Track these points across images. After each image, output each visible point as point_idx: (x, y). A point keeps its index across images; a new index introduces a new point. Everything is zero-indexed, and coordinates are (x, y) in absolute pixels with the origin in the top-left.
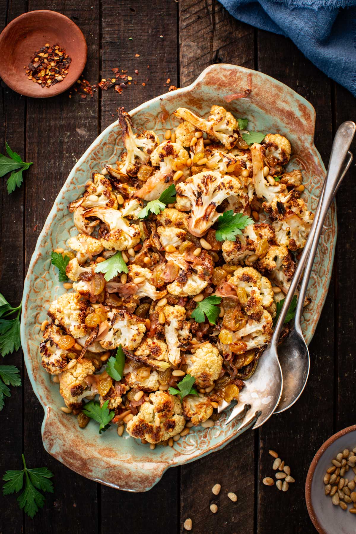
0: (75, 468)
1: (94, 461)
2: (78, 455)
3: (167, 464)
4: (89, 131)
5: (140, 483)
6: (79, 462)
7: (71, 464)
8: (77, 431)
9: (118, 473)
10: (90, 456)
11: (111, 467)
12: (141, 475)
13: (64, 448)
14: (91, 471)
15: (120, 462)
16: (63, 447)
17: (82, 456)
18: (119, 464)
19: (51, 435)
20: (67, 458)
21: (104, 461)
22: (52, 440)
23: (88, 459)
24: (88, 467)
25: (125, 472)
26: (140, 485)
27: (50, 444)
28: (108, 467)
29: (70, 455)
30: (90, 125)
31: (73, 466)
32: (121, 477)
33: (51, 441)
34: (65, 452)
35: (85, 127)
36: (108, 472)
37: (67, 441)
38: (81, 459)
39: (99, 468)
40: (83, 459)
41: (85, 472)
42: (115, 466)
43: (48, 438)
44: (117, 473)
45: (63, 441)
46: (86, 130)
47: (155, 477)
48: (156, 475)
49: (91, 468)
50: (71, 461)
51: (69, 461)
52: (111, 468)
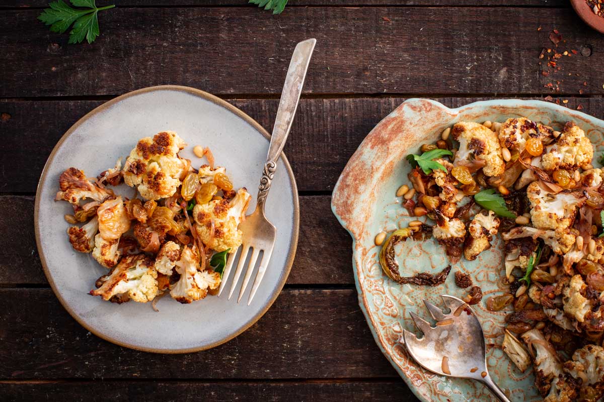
0: (380, 129)
1: (384, 154)
2: (396, 137)
3: (359, 238)
4: (504, 83)
5: (344, 202)
6: (387, 136)
7: (386, 125)
8: (421, 141)
9: (363, 179)
10: (390, 151)
11: (372, 173)
12: (355, 205)
13: (407, 123)
14: (372, 148)
15: (375, 184)
16: (409, 122)
17: (393, 141)
18: (373, 182)
19: (426, 111)
20: (394, 123)
21: (381, 165)
22: (420, 111)
23: (388, 148)
24: (378, 145)
25: (362, 188)
26: (342, 201)
27: (415, 107)
28: (372, 168)
29: (398, 128)
30: (510, 84)
31: (383, 128)
32: (357, 182)
33: (419, 109)
34: (402, 122)
35: (509, 78)
36: (366, 167)
37: (415, 128)
38: (390, 140)
39: (374, 158)
40: (389, 143)
41: (373, 140)
42: (372, 177)
43: (423, 107)
44: (363, 177)
45: (416, 123)
46: (505, 79)
47: (348, 222)
48: (350, 223)
49: (376, 148)
50: (390, 127)
51: (390, 124)
52: (371, 171)
